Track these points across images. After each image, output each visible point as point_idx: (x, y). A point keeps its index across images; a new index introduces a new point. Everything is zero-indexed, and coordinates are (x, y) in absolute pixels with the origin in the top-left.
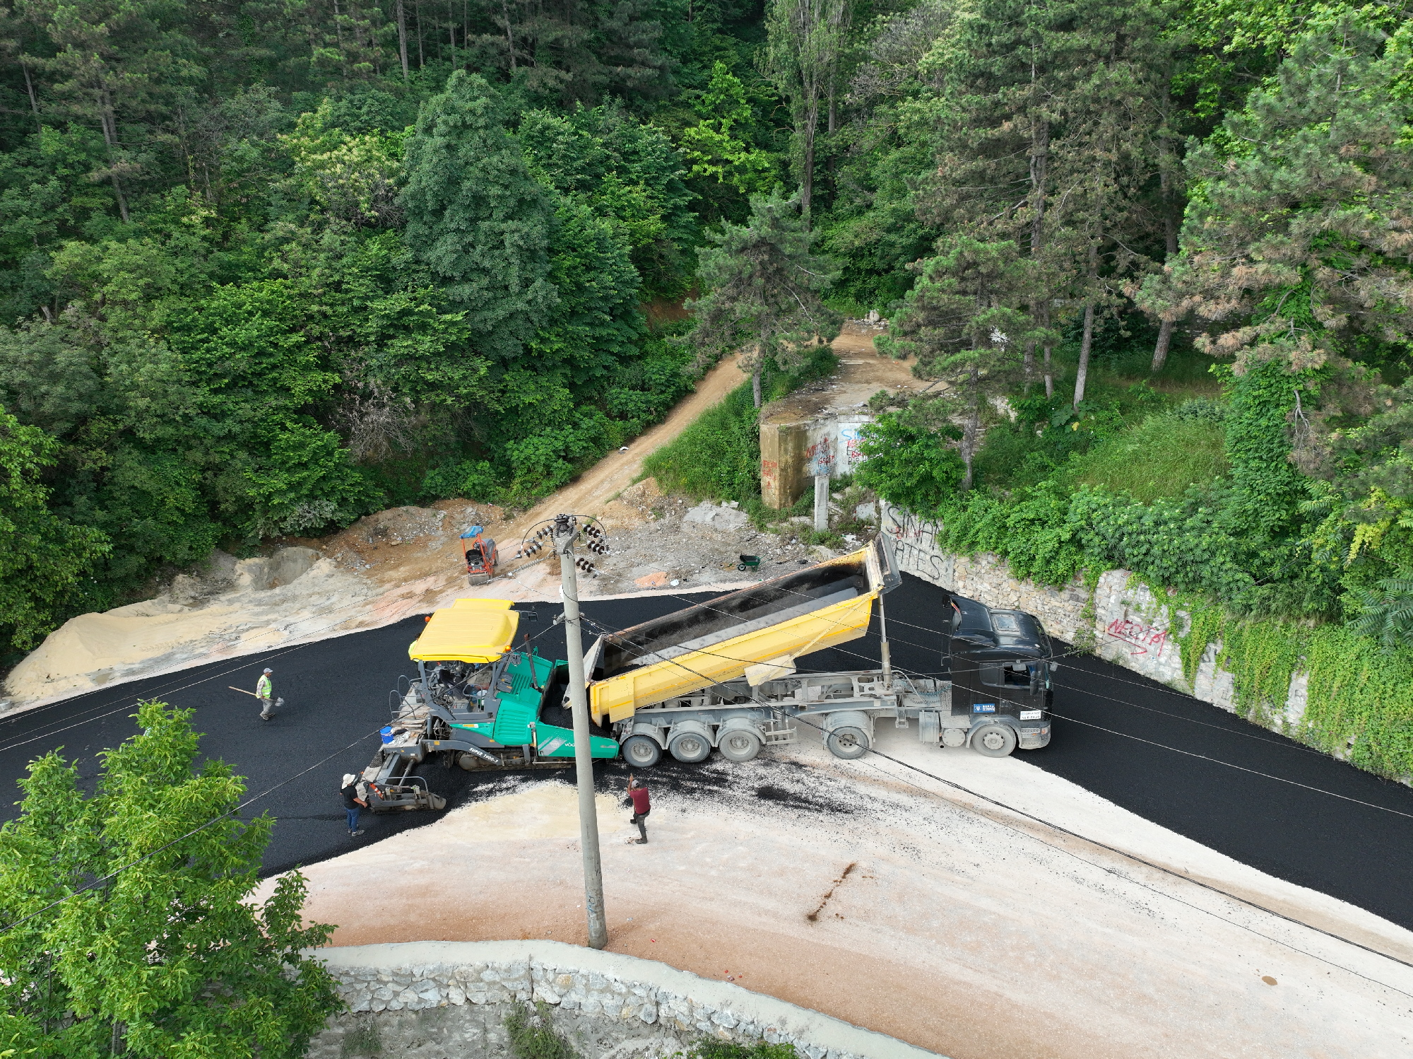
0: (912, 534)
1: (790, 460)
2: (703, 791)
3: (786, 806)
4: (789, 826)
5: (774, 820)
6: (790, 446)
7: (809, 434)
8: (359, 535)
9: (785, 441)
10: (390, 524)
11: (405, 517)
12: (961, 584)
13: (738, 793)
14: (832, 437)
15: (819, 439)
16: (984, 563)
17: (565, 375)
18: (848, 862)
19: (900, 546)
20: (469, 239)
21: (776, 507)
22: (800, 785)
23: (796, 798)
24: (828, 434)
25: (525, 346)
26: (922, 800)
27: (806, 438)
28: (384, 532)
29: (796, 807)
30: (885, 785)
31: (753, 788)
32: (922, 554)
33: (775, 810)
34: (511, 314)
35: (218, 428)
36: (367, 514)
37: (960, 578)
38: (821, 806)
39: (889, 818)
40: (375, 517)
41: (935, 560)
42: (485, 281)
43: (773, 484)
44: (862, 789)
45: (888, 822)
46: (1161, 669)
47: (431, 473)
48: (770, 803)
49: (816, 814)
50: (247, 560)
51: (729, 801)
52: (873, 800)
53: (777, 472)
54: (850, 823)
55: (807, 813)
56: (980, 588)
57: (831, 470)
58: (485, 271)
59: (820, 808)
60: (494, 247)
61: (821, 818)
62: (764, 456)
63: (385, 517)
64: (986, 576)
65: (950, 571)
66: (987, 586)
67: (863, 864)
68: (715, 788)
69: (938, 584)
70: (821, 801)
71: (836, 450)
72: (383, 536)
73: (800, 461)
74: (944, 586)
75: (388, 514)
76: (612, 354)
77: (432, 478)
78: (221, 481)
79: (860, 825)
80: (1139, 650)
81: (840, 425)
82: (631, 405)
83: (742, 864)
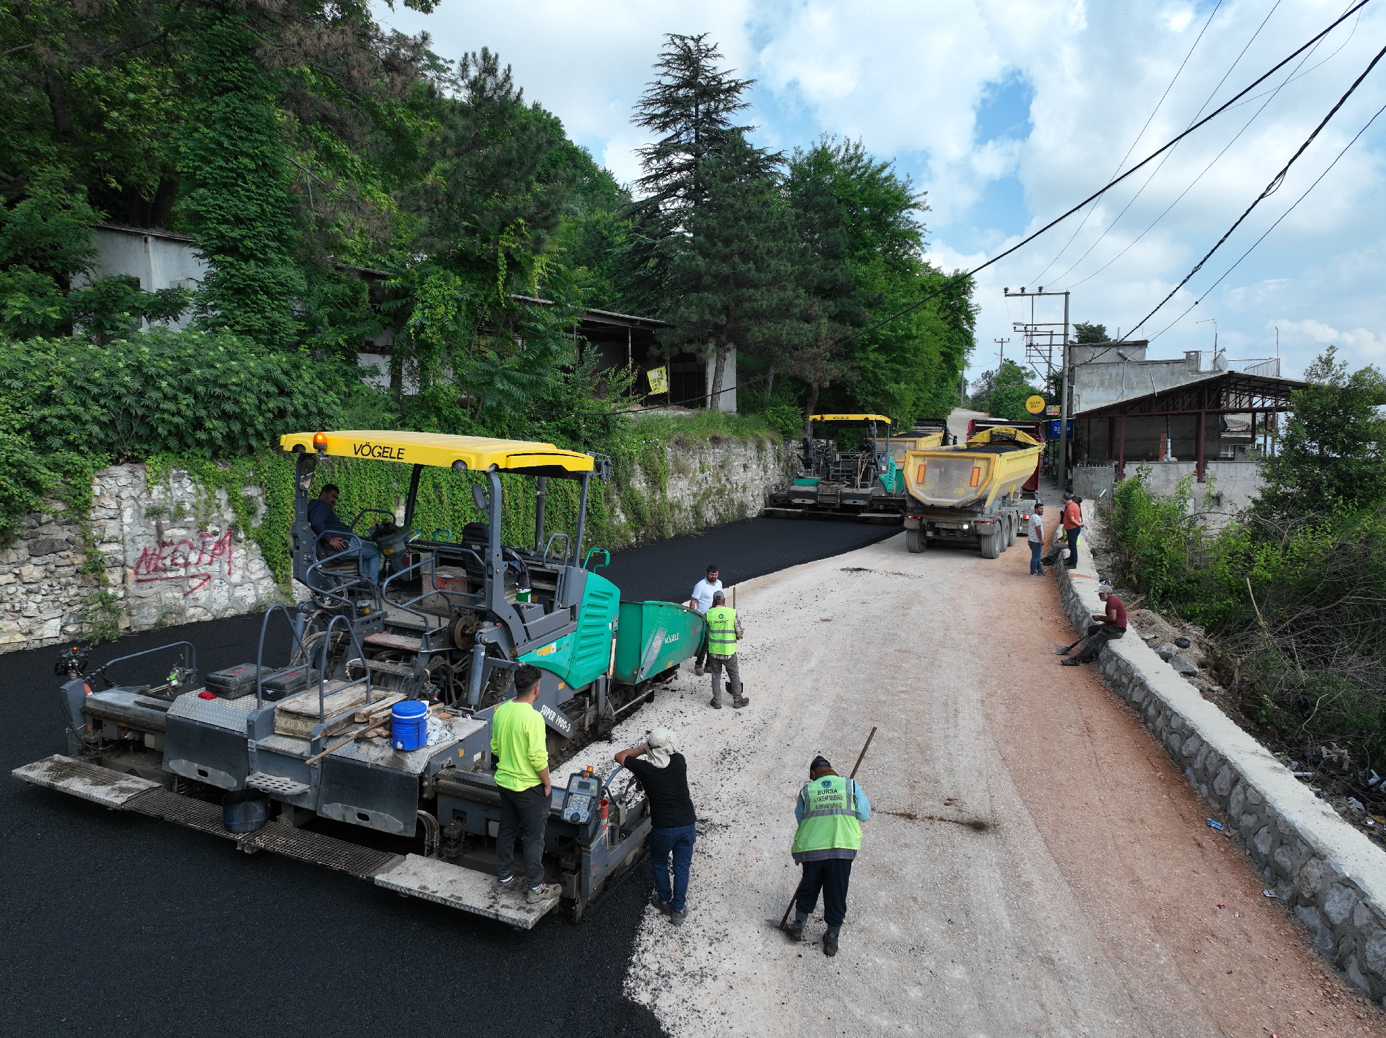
46: (239, 592)
80: (195, 582)
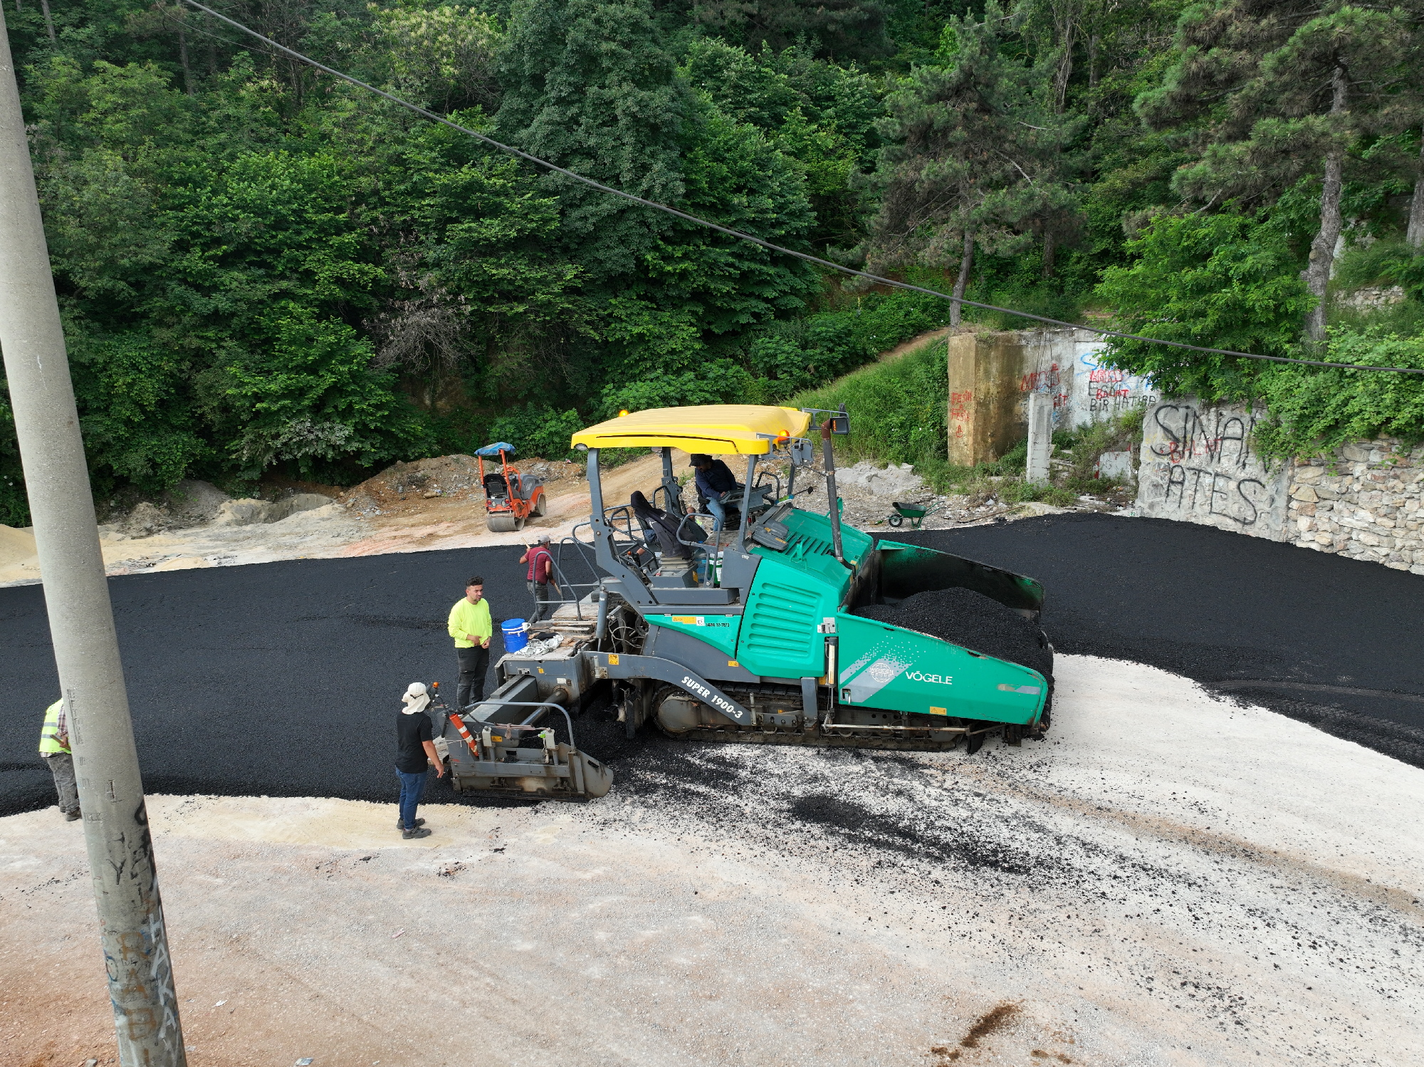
0: (1200, 449)
1: (993, 390)
2: (672, 791)
3: (851, 839)
4: (845, 886)
5: (814, 864)
6: (995, 368)
7: (1028, 352)
8: (385, 482)
9: (987, 356)
10: (433, 474)
11: (453, 466)
12: (1304, 523)
13: (749, 804)
14: (1065, 365)
15: (1045, 366)
16: (1359, 469)
17: (694, 313)
18: (991, 998)
19: (1177, 476)
20: (574, 110)
21: (969, 464)
22: (902, 800)
23: (885, 824)
24: (1059, 358)
25: (640, 262)
26: (1238, 864)
27: (1022, 360)
28: (422, 483)
29: (878, 844)
30: (1130, 821)
31: (787, 796)
32: (1221, 482)
33: (822, 844)
34: (622, 212)
35: (201, 304)
36: (406, 459)
37: (1301, 511)
38: (946, 848)
39: (1134, 899)
40: (415, 463)
41: (1248, 488)
42: (588, 165)
43: (965, 431)
44: (1064, 823)
45: (1131, 907)
47: (501, 421)
48: (816, 829)
49: (925, 865)
50: (242, 501)
51: (718, 815)
52: (1091, 849)
53: (971, 407)
54: (1015, 894)
55: (900, 858)
56: (1347, 521)
57: (1063, 415)
58: (590, 153)
59: (939, 851)
60: (604, 124)
61: (937, 873)
62: (954, 385)
63: (427, 466)
64: (1364, 496)
65: (1281, 502)
66: (1366, 516)
67: (1041, 1012)
68: (702, 789)
69: (1252, 532)
70: (947, 837)
71: (1070, 387)
72: (418, 487)
73: (1010, 396)
74: (1265, 534)
75: (434, 462)
76: (767, 300)
77: (502, 427)
78: (202, 378)
79: (1045, 905)
81: (1079, 346)
82: (781, 358)
83: (682, 959)
